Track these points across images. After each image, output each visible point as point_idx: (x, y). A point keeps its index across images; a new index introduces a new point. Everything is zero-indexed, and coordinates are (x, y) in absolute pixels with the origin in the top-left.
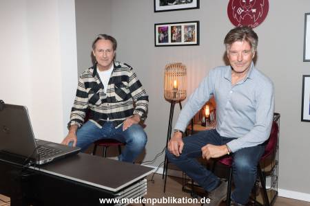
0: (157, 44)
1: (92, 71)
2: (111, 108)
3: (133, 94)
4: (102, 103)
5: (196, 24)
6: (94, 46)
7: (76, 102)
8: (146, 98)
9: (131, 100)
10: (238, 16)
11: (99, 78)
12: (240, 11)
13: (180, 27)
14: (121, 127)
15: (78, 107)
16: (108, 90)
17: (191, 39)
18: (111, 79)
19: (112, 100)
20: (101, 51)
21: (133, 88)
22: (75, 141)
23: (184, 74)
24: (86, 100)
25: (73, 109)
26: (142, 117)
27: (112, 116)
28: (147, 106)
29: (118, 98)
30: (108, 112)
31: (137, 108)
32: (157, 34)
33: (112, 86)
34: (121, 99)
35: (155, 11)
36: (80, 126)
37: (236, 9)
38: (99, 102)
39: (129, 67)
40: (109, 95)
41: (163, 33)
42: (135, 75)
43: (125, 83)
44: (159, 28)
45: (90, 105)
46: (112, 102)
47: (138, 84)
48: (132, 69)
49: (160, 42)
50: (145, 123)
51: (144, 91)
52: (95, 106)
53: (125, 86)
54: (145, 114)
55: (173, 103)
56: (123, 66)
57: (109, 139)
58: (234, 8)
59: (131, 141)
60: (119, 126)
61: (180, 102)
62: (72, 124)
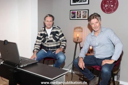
0: (71, 18)
1: (43, 29)
2: (51, 44)
3: (60, 39)
4: (47, 42)
5: (87, 11)
6: (45, 19)
7: (36, 42)
8: (66, 41)
9: (59, 41)
10: (105, 8)
11: (46, 32)
12: (106, 6)
13: (81, 12)
14: (55, 53)
15: (37, 43)
16: (50, 37)
17: (85, 17)
18: (51, 32)
19: (51, 41)
20: (47, 21)
21: (60, 37)
22: (36, 57)
23: (82, 31)
24: (41, 41)
25: (35, 44)
26: (63, 49)
27: (51, 48)
28: (66, 44)
29: (54, 41)
30: (50, 46)
31: (61, 45)
32: (71, 14)
33: (52, 35)
34: (55, 41)
35: (71, 5)
36: (38, 51)
37: (105, 5)
38: (46, 42)
39: (59, 28)
40: (50, 39)
41: (74, 14)
42: (61, 31)
43: (57, 34)
44: (72, 12)
45: (42, 43)
46: (51, 42)
47: (63, 35)
48: (60, 29)
49: (72, 18)
50: (65, 51)
51: (65, 38)
52: (44, 43)
53: (57, 36)
54: (65, 47)
55: (77, 43)
56: (56, 27)
57: (50, 57)
58: (103, 5)
59: (59, 59)
60: (54, 52)
61: (79, 43)
62: (35, 51)
